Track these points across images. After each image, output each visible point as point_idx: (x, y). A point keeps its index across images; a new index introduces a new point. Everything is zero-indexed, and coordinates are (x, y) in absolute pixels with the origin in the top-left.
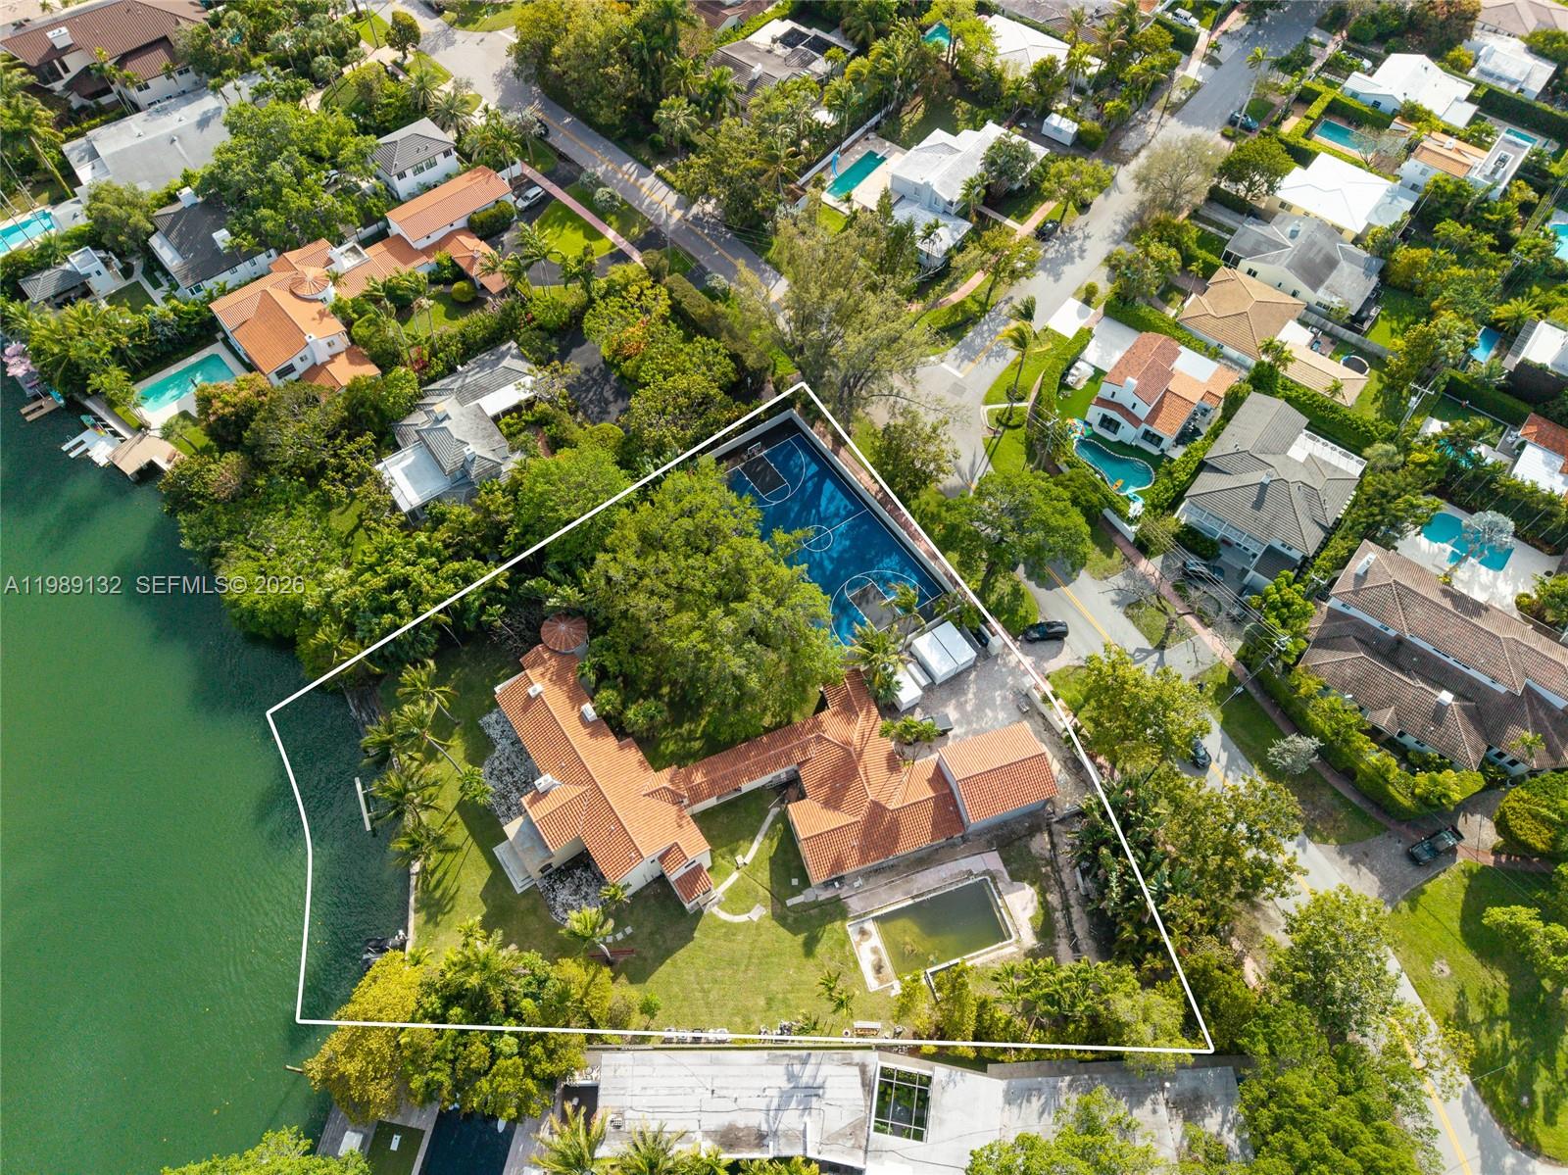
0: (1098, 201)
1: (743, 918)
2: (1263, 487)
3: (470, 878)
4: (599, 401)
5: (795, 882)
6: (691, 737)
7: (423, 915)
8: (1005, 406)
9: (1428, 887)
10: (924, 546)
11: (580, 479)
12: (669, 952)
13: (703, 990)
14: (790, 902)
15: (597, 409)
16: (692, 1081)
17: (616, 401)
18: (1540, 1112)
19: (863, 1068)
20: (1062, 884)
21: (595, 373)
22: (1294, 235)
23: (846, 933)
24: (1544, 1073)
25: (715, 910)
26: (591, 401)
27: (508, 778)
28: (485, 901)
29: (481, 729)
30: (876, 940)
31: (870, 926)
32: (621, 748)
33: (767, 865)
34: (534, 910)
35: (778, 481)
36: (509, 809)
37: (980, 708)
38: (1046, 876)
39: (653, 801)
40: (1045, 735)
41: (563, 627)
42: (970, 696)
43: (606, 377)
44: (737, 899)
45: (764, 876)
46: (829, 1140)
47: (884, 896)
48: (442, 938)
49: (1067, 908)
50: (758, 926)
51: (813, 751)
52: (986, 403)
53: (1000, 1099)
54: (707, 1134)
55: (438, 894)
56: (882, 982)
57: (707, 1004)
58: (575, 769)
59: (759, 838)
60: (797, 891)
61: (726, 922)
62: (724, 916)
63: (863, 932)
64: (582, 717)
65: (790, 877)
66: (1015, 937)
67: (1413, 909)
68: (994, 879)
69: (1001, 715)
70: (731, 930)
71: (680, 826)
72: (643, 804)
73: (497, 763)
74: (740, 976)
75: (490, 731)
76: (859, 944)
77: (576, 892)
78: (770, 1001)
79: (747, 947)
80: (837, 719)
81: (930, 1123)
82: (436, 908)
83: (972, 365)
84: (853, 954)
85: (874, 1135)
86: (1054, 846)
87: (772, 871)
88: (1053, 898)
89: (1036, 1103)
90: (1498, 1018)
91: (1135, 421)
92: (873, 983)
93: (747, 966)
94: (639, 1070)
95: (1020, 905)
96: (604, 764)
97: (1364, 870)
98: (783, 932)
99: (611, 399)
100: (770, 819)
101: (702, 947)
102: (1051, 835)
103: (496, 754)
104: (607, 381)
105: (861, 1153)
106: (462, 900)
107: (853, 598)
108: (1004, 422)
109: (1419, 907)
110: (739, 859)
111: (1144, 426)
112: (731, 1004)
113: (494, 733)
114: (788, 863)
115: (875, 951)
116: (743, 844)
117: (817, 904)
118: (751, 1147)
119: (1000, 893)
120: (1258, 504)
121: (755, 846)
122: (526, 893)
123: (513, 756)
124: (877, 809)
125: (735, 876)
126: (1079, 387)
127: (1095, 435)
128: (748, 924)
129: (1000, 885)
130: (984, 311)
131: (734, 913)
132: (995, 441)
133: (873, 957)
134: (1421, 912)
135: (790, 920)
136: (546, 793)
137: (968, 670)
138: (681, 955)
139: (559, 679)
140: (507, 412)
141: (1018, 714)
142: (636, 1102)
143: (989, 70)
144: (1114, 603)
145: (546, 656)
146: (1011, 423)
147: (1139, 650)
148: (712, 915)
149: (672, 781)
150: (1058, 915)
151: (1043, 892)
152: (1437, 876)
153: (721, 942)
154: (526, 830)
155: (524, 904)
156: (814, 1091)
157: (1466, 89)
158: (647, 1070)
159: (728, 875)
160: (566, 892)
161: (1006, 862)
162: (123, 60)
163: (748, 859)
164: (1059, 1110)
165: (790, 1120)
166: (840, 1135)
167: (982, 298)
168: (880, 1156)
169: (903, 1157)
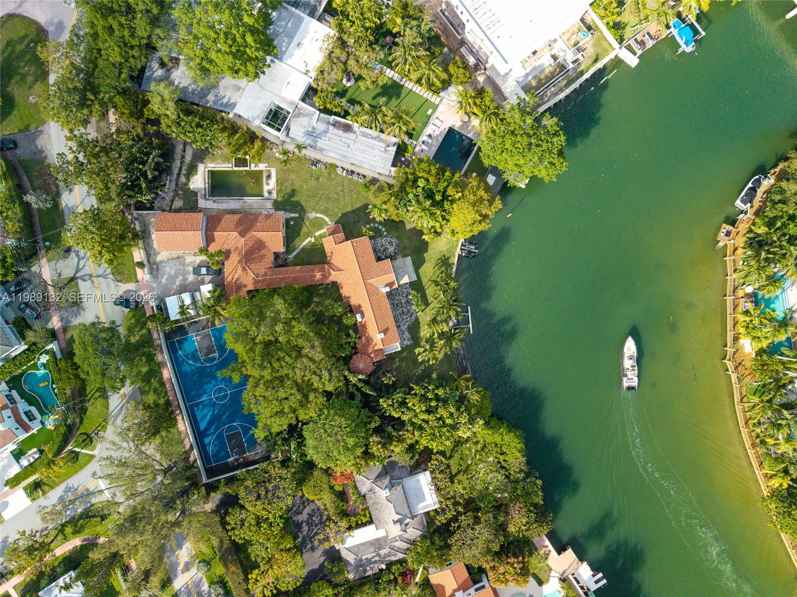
1: (319, 215)
3: (429, 270)
4: (311, 523)
5: (292, 223)
6: (318, 304)
7: (450, 261)
8: (83, 451)
9: (16, 131)
10: (167, 373)
11: (329, 439)
12: (353, 211)
13: (344, 192)
14: (297, 215)
15: (314, 518)
16: (356, 153)
17: (302, 522)
18: (29, 39)
19: (288, 135)
20: (177, 184)
21: (309, 546)
23: (277, 195)
24: (17, 50)
25: (330, 223)
26: (316, 525)
27: (405, 310)
28: (424, 258)
29: (412, 338)
30: (266, 188)
31: (266, 194)
32: (349, 297)
33: (302, 234)
34: (405, 247)
35: (230, 438)
36: (407, 296)
37: (176, 276)
38: (181, 189)
39: (341, 267)
40: (152, 252)
41: (361, 366)
42: (177, 283)
43: (304, 542)
44: (319, 224)
45: (304, 229)
46: (310, 115)
47: (256, 204)
48: (444, 249)
49: (179, 175)
50: (313, 210)
51: (262, 272)
52: (92, 456)
53: (238, 106)
54: (355, 133)
55: (443, 268)
56: (269, 171)
57: (343, 186)
58: (371, 291)
59: (301, 247)
60: (292, 219)
61: (327, 216)
62: (327, 219)
63: (270, 193)
64: (363, 316)
65: (293, 226)
66: (207, 170)
67: (29, 126)
68: (205, 196)
69: (168, 269)
70: (325, 212)
71: (332, 253)
72: (346, 267)
73: (408, 319)
74: (327, 192)
75: (408, 336)
76: (274, 189)
77: (386, 249)
78: (318, 179)
79: (321, 203)
80: (246, 283)
82: (444, 262)
83: (88, 487)
84: (277, 185)
85: (291, 111)
86: (172, 201)
87: (300, 230)
88: (183, 179)
89: (225, 101)
90: (22, 75)
92: (273, 172)
93: (323, 195)
94: (376, 164)
95: (199, 182)
96: (358, 290)
97: (40, 147)
98: (304, 204)
99: (304, 524)
100: (294, 254)
101: (340, 209)
102: (171, 206)
103: (408, 323)
104: (304, 538)
105: (299, 106)
106: (434, 262)
107: (214, 352)
108: (88, 440)
109: (25, 125)
110: (313, 240)
111: (11, 406)
112: (334, 183)
113: (407, 335)
114: (292, 231)
115: (268, 184)
116: (309, 246)
117: (286, 210)
118: (339, 123)
119: (205, 189)
121: (305, 243)
122: (406, 256)
123: (400, 320)
124: (242, 234)
125: (317, 234)
126: (35, 450)
127: (42, 413)
128: (318, 212)
129: (203, 192)
130: (64, 526)
131: (322, 219)
132: (99, 428)
133: (269, 182)
134: (26, 122)
135: (299, 208)
136: (387, 285)
137: (173, 294)
138: (349, 209)
139: (369, 340)
140: (364, 525)
141: (160, 267)
142: (379, 153)
144: (84, 310)
145: (372, 355)
146: (85, 437)
147: (85, 280)
148: (332, 221)
149: (330, 274)
150: (184, 172)
151: (186, 184)
152: (9, 134)
153: (331, 208)
154: (400, 278)
155: (409, 251)
156: (310, 134)
158: (372, 163)
159: (320, 235)
160: (390, 250)
161: (197, 201)
163: (309, 239)
164: (216, 96)
165: (321, 127)
166: (304, 115)
167: (60, 537)
168: (292, 103)
169: (283, 98)
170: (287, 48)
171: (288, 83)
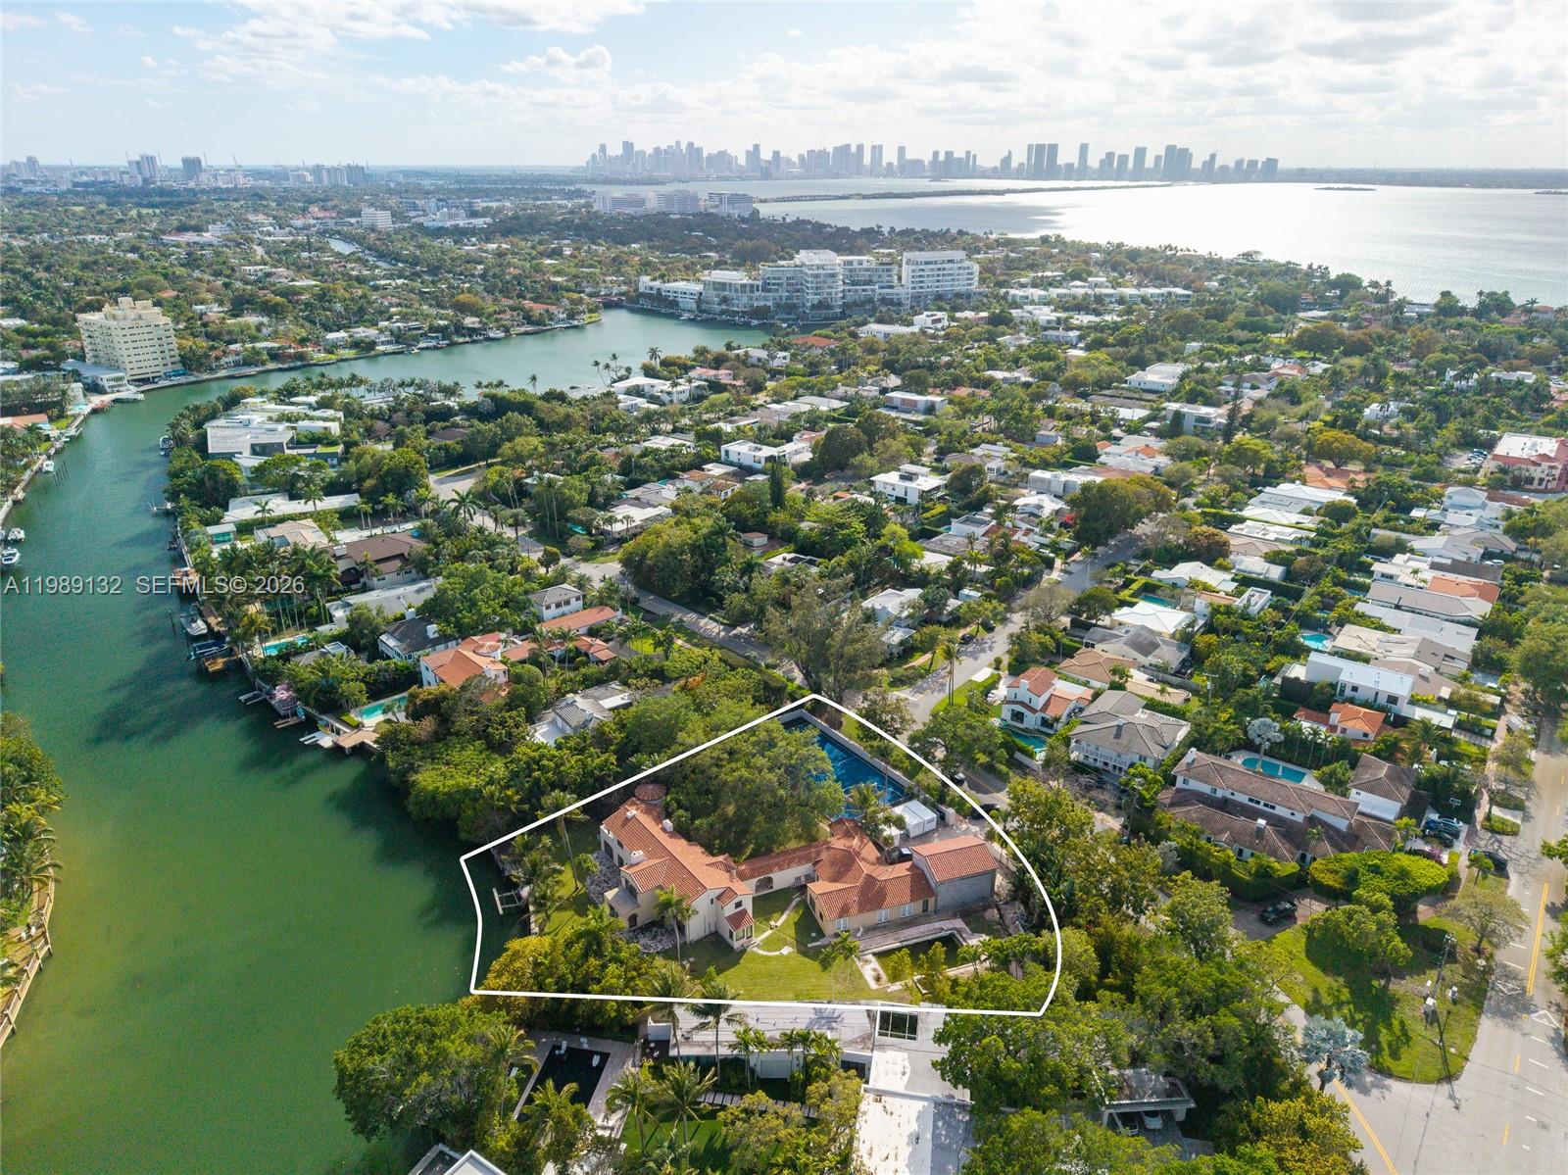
0: (999, 628)
1: (776, 953)
2: (1119, 728)
5: (813, 934)
9: (1279, 935)
14: (810, 945)
18: (1386, 1052)
19: (868, 1011)
20: (1010, 933)
22: (1127, 632)
23: (852, 960)
25: (755, 949)
30: (875, 964)
31: (870, 957)
32: (690, 845)
33: (793, 926)
38: (997, 929)
39: (714, 869)
41: (651, 787)
44: (771, 943)
45: (792, 932)
47: (879, 942)
50: (787, 957)
56: (880, 983)
59: (787, 912)
60: (814, 940)
61: (763, 955)
62: (761, 952)
63: (865, 960)
64: (663, 826)
65: (810, 932)
68: (959, 932)
70: (767, 959)
72: (708, 870)
74: (775, 982)
76: (862, 966)
79: (779, 968)
81: (919, 1031)
83: (922, 695)
84: (859, 972)
85: (878, 1038)
86: (1002, 914)
87: (797, 929)
90: (1343, 1003)
91: (1034, 711)
92: (874, 984)
93: (780, 977)
96: (678, 849)
98: (805, 959)
100: (794, 903)
101: (746, 967)
102: (1000, 909)
105: (869, 1048)
110: (772, 923)
111: (1040, 715)
114: (808, 925)
115: (874, 970)
116: (776, 915)
117: (831, 946)
119: (963, 939)
120: (1118, 736)
121: (784, 917)
124: (870, 880)
125: (770, 932)
126: (996, 704)
127: (1009, 725)
128: (780, 956)
129: (964, 935)
130: (928, 672)
131: (769, 950)
133: (873, 973)
135: (810, 954)
137: (932, 831)
139: (647, 812)
140: (615, 707)
143: (921, 569)
145: (638, 803)
148: (753, 951)
149: (725, 860)
152: (1284, 930)
153: (760, 965)
154: (620, 894)
156: (832, 1019)
157: (1229, 577)
159: (765, 931)
160: (646, 939)
161: (968, 924)
162: (378, 561)
163: (779, 924)
166: (853, 1042)
167: (927, 667)
168: (882, 1047)
169: (900, 1049)
170: (935, 1127)
171: (904, 1074)
